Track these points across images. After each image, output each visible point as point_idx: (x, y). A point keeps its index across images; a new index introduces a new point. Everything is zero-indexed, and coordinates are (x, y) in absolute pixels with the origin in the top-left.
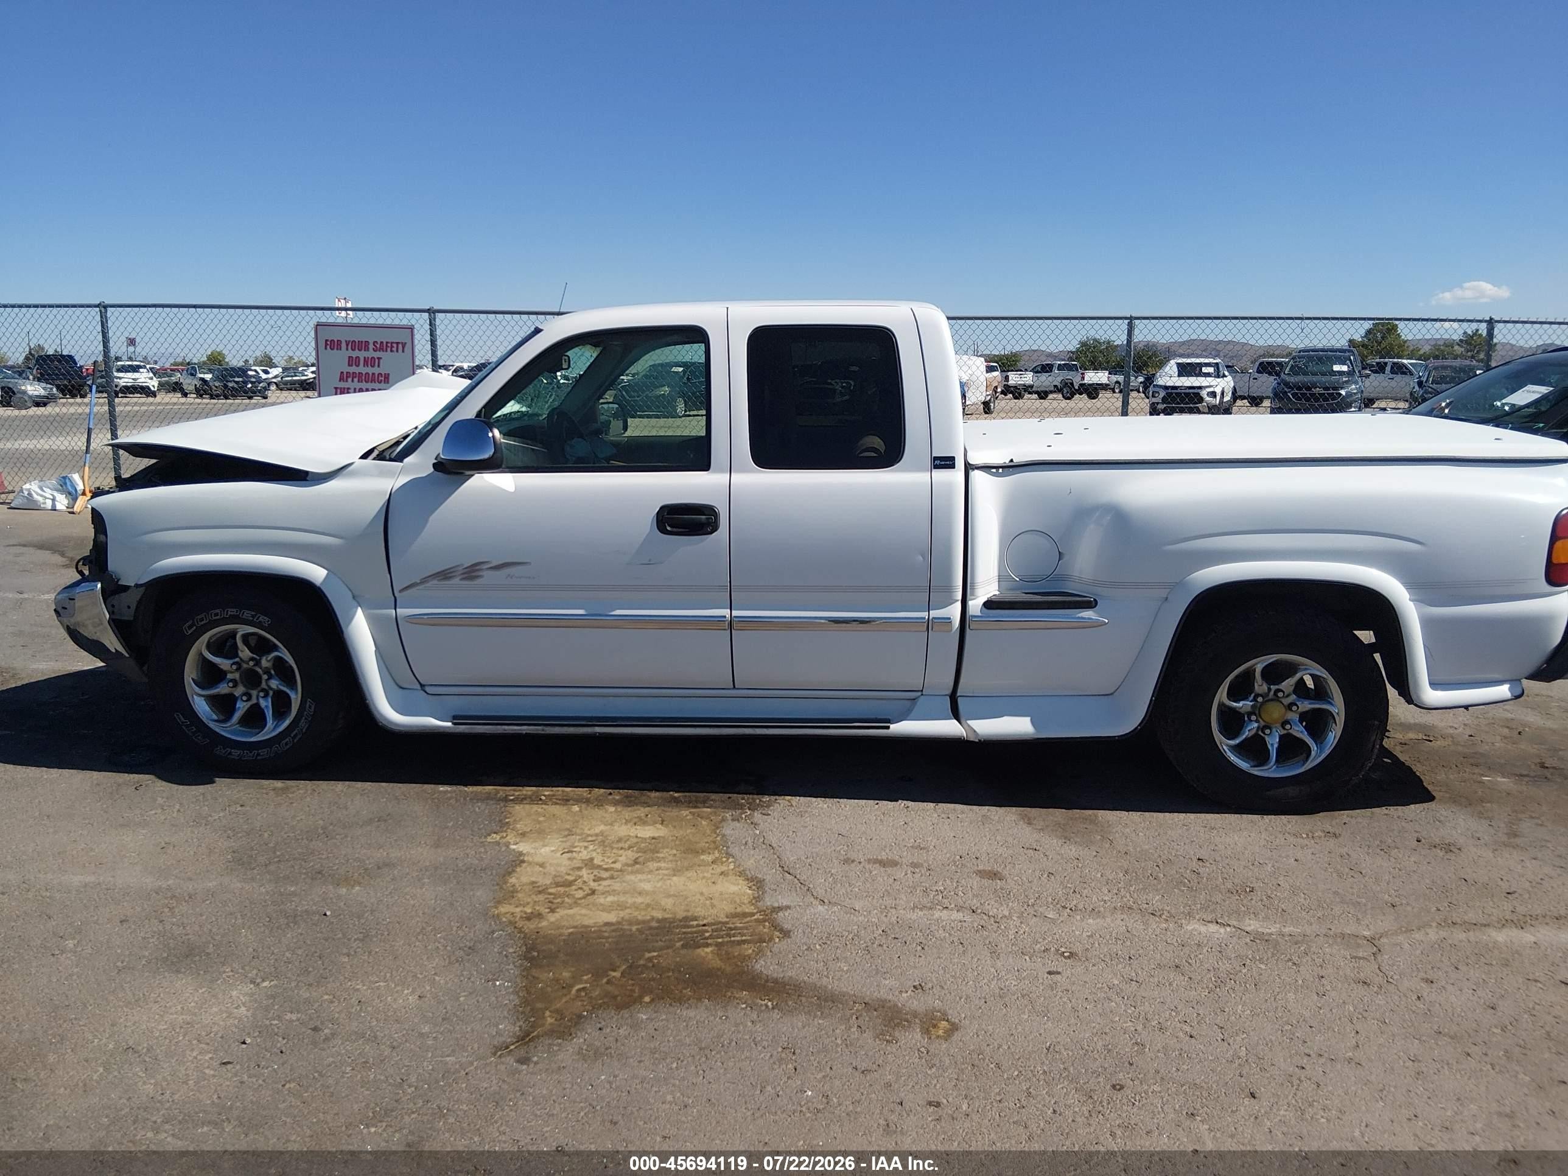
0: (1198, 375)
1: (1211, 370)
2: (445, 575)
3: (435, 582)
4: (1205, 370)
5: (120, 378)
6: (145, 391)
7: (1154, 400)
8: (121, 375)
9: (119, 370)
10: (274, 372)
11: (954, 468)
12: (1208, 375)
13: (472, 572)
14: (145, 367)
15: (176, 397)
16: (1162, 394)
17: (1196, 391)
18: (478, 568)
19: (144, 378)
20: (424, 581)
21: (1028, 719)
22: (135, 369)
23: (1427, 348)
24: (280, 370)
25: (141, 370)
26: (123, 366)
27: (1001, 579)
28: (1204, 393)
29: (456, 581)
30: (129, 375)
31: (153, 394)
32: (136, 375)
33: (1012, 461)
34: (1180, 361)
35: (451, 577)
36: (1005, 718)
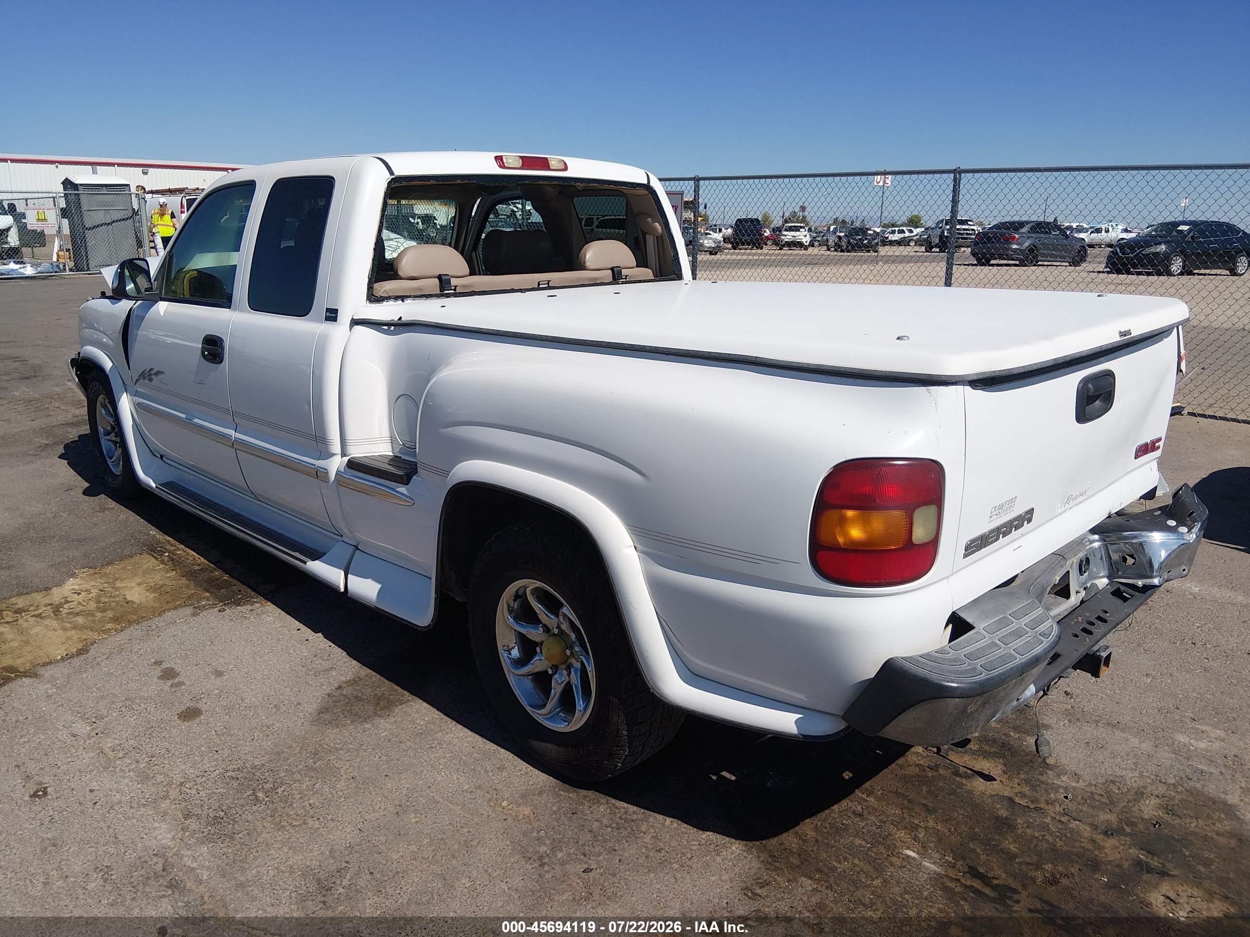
5: (785, 235)
6: (799, 245)
8: (786, 233)
9: (786, 230)
10: (917, 231)
11: (336, 321)
14: (803, 227)
15: (823, 251)
19: (803, 236)
21: (379, 586)
22: (797, 229)
24: (923, 229)
25: (801, 230)
26: (791, 227)
27: (393, 440)
30: (792, 233)
31: (806, 248)
32: (797, 233)
33: (400, 319)
36: (369, 580)
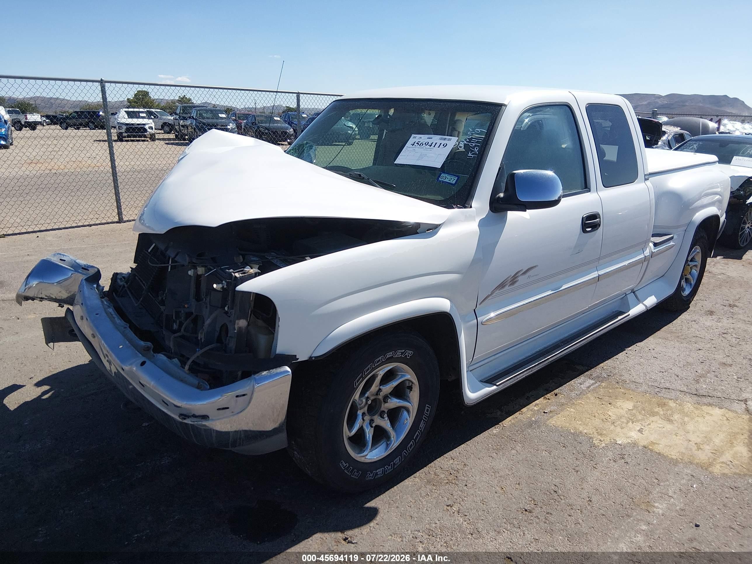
0: (137, 118)
1: (144, 115)
2: (502, 286)
3: (498, 291)
4: (141, 115)
7: (121, 131)
12: (143, 118)
13: (514, 280)
16: (125, 127)
17: (142, 126)
18: (517, 276)
20: (492, 293)
21: (653, 296)
23: (162, 104)
28: (147, 127)
29: (507, 288)
34: (127, 110)
35: (505, 285)
